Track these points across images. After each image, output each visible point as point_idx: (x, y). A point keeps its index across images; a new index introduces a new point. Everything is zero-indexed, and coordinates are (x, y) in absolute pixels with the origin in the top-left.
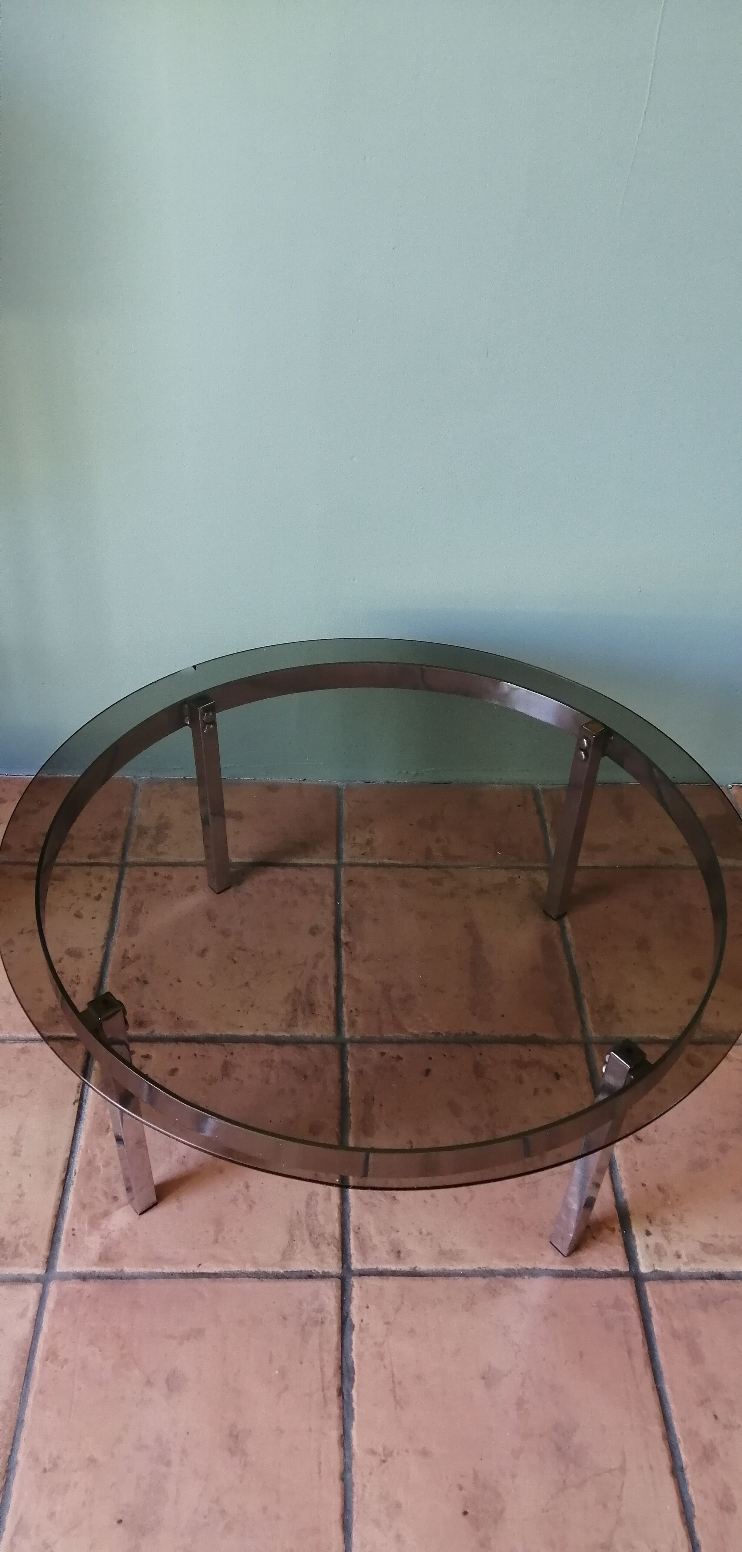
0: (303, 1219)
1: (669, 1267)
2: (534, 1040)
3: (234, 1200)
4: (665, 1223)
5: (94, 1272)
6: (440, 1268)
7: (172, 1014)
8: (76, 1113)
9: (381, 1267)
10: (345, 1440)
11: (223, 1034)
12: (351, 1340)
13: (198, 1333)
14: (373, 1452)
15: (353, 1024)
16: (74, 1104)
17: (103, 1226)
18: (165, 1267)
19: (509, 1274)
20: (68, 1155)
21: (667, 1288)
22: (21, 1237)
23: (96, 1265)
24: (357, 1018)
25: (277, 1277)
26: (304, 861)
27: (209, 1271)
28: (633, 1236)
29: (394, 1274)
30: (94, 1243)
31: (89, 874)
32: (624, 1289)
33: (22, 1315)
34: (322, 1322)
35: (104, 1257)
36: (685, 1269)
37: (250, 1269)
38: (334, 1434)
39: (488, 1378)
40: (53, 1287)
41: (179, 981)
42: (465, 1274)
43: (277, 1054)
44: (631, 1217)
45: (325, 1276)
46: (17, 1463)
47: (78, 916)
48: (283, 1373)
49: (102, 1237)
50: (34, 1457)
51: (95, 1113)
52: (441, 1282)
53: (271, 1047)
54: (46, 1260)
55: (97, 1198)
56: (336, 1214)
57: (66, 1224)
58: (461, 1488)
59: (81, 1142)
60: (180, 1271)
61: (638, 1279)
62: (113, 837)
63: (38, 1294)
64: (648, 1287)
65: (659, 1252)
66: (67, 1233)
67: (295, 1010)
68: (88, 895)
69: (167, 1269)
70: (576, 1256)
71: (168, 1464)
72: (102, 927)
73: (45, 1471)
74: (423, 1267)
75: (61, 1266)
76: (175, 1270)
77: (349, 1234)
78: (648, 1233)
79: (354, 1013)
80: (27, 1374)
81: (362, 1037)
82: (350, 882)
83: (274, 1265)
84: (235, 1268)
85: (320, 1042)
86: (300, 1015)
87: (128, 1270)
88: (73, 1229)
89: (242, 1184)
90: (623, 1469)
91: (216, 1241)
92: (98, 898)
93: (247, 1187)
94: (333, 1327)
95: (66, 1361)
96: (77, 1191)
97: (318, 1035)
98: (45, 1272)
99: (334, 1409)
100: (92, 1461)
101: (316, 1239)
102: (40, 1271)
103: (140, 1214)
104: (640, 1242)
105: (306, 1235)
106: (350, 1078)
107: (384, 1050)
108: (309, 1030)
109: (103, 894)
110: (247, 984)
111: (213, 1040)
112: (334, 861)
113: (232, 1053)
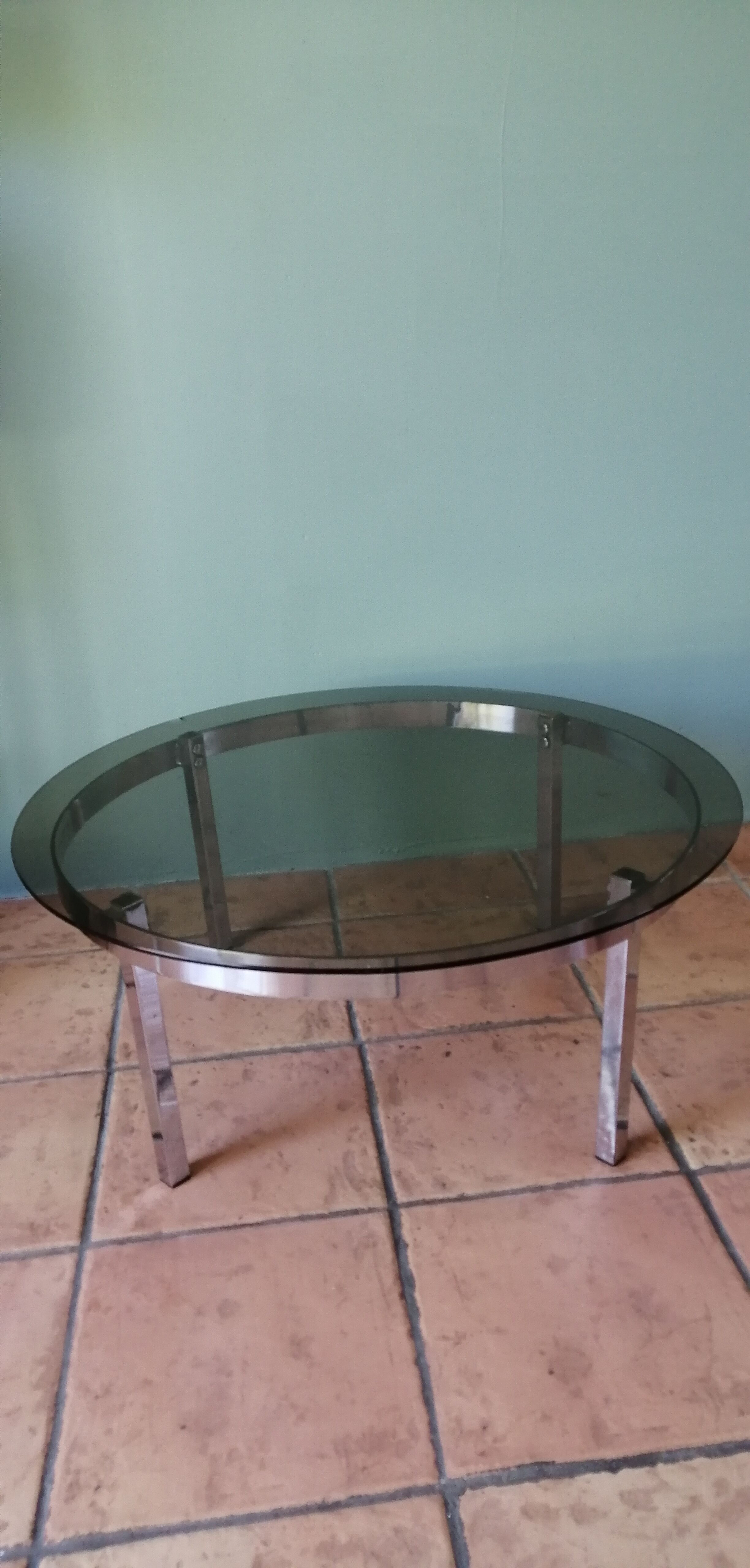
0: (342, 1171)
1: (719, 1161)
2: (548, 1020)
3: (269, 1166)
4: (707, 1132)
5: (131, 1236)
6: (488, 1190)
7: (188, 1043)
8: (99, 1124)
9: (428, 1197)
10: (414, 1333)
11: (240, 1051)
12: (406, 1257)
13: (247, 1268)
14: (445, 1338)
15: (368, 1030)
16: (96, 1117)
17: (136, 1201)
18: (205, 1223)
19: (559, 1187)
20: (94, 1154)
21: (721, 1177)
22: (51, 1219)
23: (133, 1230)
24: (371, 1025)
25: (321, 1217)
26: (301, 923)
27: (252, 1222)
28: (678, 1145)
29: (442, 1201)
30: (128, 1216)
31: (92, 957)
32: (680, 1184)
33: (60, 1277)
34: (375, 1245)
35: (140, 1224)
36: (735, 1161)
37: (293, 1214)
38: (401, 1328)
39: (555, 1266)
40: (90, 1256)
41: (191, 1019)
42: (514, 1192)
43: (296, 1058)
44: (673, 1131)
45: (371, 1210)
46: (65, 1397)
47: (85, 986)
48: (340, 1288)
49: (136, 1209)
50: (84, 1388)
52: (492, 1201)
53: (289, 1054)
54: (79, 1234)
55: (128, 1181)
56: (375, 1164)
57: (98, 1203)
58: (542, 1353)
59: (107, 1141)
60: (221, 1225)
61: (691, 1177)
63: (75, 1260)
64: (702, 1180)
65: (705, 1151)
66: (100, 1211)
67: (310, 1026)
68: (93, 971)
69: (207, 1225)
70: (622, 1166)
71: (229, 1374)
72: (110, 991)
73: (97, 1397)
74: (470, 1192)
75: (97, 1234)
76: (214, 1225)
77: (390, 1178)
78: (692, 1140)
79: (368, 1022)
80: (70, 1324)
81: (378, 1039)
82: (348, 932)
83: (318, 1207)
84: (277, 1216)
85: (338, 1046)
86: (315, 1029)
87: (166, 1230)
88: (106, 1207)
89: (275, 1154)
90: (708, 1318)
91: (255, 1198)
92: (104, 972)
93: (281, 1155)
94: (386, 1247)
95: (109, 1308)
96: (107, 1179)
97: (335, 1041)
98: (80, 1242)
99: (398, 1308)
100: (147, 1382)
101: (358, 1185)
102: (74, 1242)
103: (175, 1186)
104: (685, 1149)
105: (347, 1183)
106: (372, 1067)
107: (401, 1044)
108: (327, 1038)
109: (109, 969)
110: (259, 1014)
111: (230, 1057)
112: (330, 920)
113: (251, 1064)
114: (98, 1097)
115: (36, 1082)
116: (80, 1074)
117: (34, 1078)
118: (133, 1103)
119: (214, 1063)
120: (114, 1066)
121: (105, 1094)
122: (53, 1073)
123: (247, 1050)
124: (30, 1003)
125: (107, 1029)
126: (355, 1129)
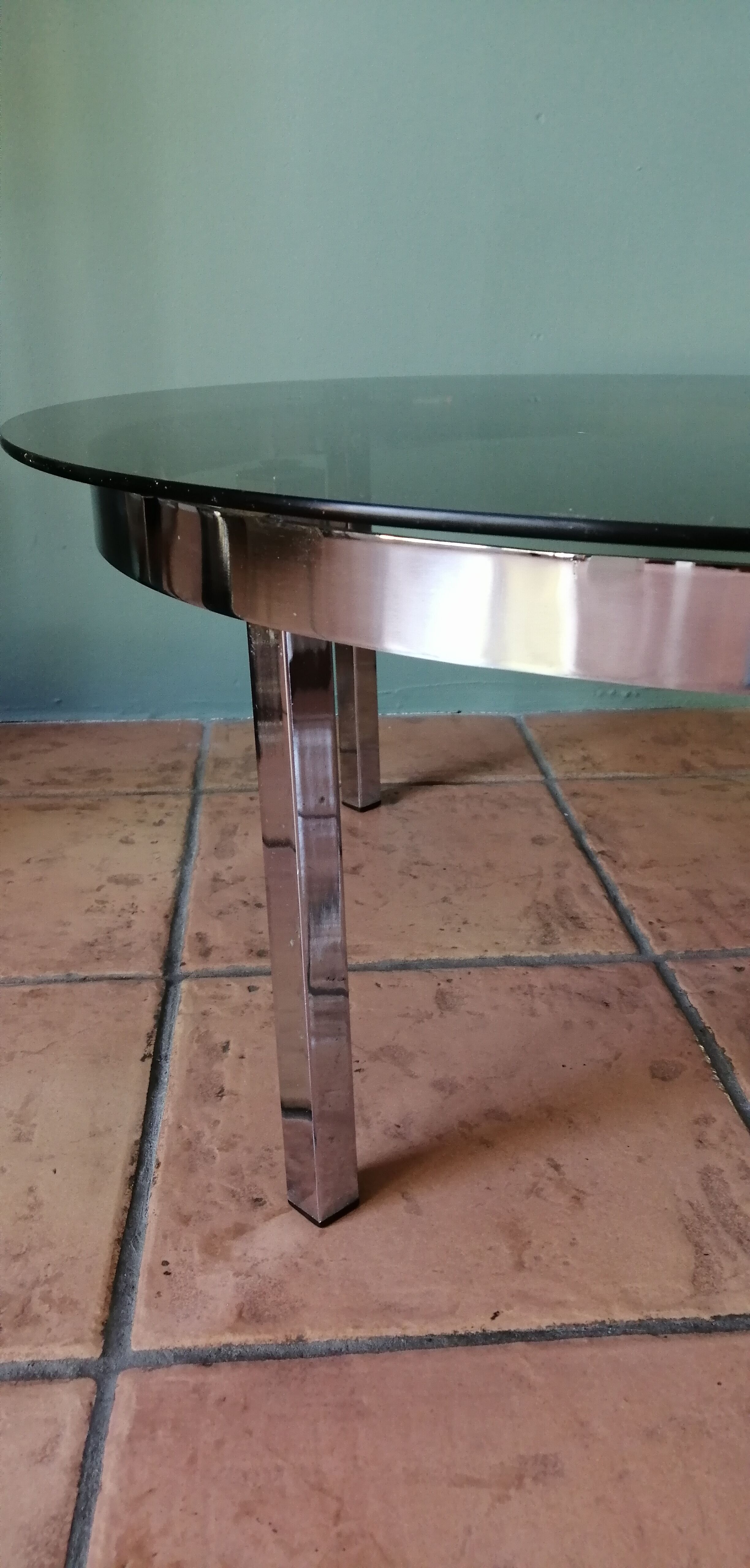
0: (707, 1213)
3: (535, 1191)
5: (229, 1346)
8: (148, 1075)
11: (423, 958)
13: (542, 1468)
15: (662, 938)
16: (143, 1060)
17: (236, 1253)
18: (407, 1323)
20: (137, 1137)
22: (36, 1283)
23: (233, 1330)
24: (665, 930)
25: (697, 1328)
26: (490, 778)
27: (524, 1327)
30: (219, 1287)
31: (139, 802)
33: (43, 1456)
35: (250, 1314)
37: (624, 1315)
40: (125, 1386)
43: (536, 978)
47: (126, 841)
49: (237, 1274)
51: (190, 1071)
53: (522, 970)
54: (101, 1328)
55: (215, 1203)
57: (147, 1252)
59: (165, 1111)
60: (449, 1331)
62: (176, 767)
63: (87, 1402)
66: (151, 1273)
67: (547, 925)
68: (141, 821)
69: (414, 1329)
72: (171, 851)
75: (143, 1336)
76: (435, 1329)
79: (657, 925)
81: (688, 954)
82: (575, 794)
83: (682, 1304)
84: (586, 1317)
85: (611, 961)
86: (559, 930)
87: (313, 1336)
88: (166, 1263)
89: (543, 1164)
91: (520, 1265)
92: (161, 823)
93: (557, 1167)
96: (166, 1194)
97: (604, 953)
98: (100, 1351)
102: (86, 1351)
103: (326, 1223)
105: (733, 1246)
106: (693, 1001)
107: (739, 965)
108: (585, 948)
109: (167, 820)
110: (445, 900)
111: (405, 966)
112: (539, 777)
113: (449, 981)
114: (148, 1023)
115: (26, 989)
116: (111, 979)
117: (23, 982)
118: (219, 1038)
119: (378, 977)
120: (180, 970)
121: (161, 1019)
122: (61, 974)
123: (435, 956)
124: (28, 861)
125: (165, 907)
126: (707, 1120)
